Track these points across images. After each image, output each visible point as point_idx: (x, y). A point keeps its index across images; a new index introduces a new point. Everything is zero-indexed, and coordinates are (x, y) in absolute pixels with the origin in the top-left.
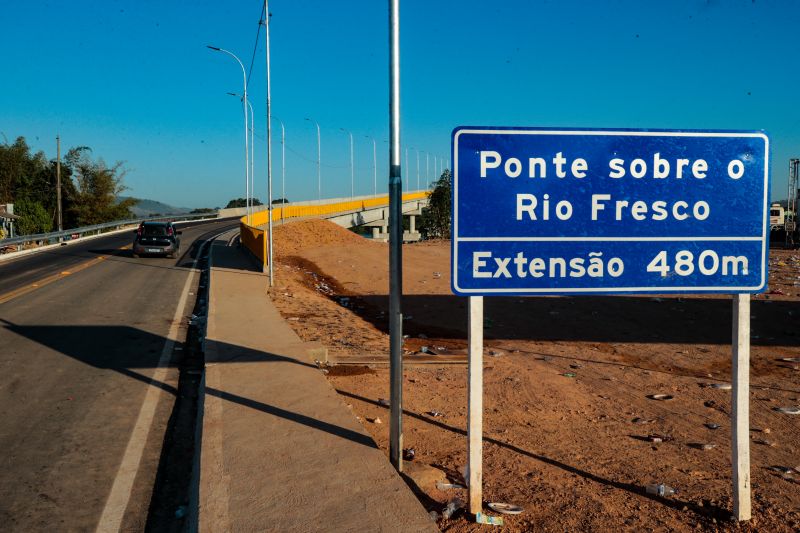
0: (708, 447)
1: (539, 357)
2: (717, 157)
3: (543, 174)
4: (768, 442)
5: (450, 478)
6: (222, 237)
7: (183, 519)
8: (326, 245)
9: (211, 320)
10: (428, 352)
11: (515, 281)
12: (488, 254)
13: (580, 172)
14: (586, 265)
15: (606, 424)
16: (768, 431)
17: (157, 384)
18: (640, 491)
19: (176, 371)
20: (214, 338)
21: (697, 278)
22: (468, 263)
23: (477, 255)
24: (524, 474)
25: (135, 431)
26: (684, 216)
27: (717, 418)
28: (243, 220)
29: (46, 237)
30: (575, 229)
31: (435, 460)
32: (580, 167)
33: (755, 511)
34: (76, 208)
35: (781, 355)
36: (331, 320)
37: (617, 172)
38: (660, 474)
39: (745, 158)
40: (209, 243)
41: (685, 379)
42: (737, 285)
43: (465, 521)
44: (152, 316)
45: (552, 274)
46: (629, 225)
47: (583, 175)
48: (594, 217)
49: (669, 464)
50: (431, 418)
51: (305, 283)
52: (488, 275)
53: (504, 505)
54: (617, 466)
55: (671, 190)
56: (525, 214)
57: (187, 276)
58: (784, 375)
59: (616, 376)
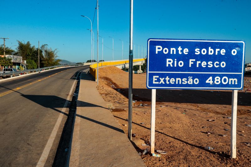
0: (224, 136)
1: (175, 108)
2: (229, 48)
3: (175, 53)
4: (243, 135)
5: (146, 143)
6: (84, 71)
7: (67, 152)
8: (114, 74)
9: (79, 95)
10: (142, 106)
11: (166, 85)
12: (158, 77)
13: (186, 52)
14: (187, 80)
15: (194, 128)
16: (243, 131)
17: (63, 113)
18: (203, 148)
19: (68, 109)
20: (80, 100)
21: (221, 85)
22: (152, 79)
23: (154, 77)
24: (168, 142)
25: (55, 126)
26: (218, 66)
27: (228, 127)
28: (90, 66)
29: (35, 70)
30: (184, 70)
31: (142, 137)
32: (186, 51)
33: (237, 155)
34: (44, 62)
35: (249, 109)
36: (114, 95)
37: (197, 52)
38: (209, 143)
39: (237, 49)
40: (81, 72)
41: (219, 115)
42: (234, 87)
43: (149, 156)
44: (63, 93)
45: (177, 83)
46: (201, 69)
47: (187, 53)
48: (190, 66)
49: (212, 140)
50: (142, 125)
51: (107, 85)
52: (158, 83)
53: (161, 151)
54: (196, 141)
55: (214, 58)
56: (169, 65)
57: (73, 82)
58: (249, 115)
59: (198, 114)
